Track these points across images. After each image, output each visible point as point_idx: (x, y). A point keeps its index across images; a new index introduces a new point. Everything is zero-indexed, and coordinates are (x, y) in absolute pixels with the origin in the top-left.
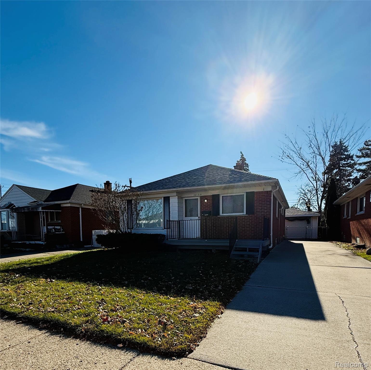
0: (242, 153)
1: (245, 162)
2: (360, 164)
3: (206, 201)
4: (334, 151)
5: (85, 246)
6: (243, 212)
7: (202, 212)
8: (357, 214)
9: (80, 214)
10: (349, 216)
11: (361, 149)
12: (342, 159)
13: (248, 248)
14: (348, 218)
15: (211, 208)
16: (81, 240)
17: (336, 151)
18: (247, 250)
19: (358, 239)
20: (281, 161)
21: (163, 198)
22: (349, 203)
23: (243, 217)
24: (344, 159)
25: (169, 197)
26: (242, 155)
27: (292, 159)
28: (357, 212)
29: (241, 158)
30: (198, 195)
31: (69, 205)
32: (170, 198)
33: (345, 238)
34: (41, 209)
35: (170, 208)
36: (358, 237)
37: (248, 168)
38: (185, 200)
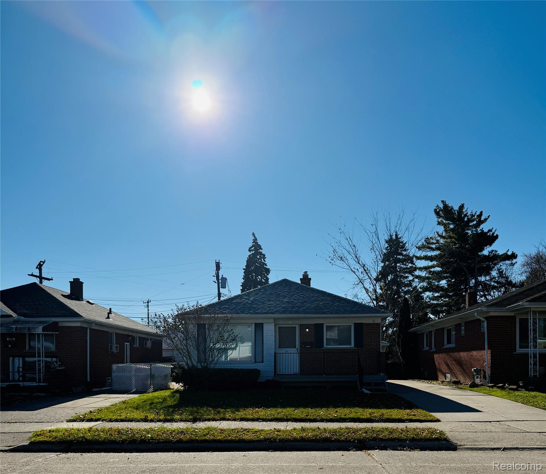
0: (254, 236)
1: (261, 251)
2: (421, 269)
3: (307, 330)
4: (389, 248)
5: (93, 390)
6: (350, 344)
7: (302, 343)
8: (445, 347)
9: (87, 339)
10: (432, 348)
11: (419, 246)
12: (399, 261)
13: (373, 383)
14: (431, 351)
15: (313, 339)
16: (89, 380)
17: (391, 249)
18: (373, 385)
19: (448, 375)
20: (330, 263)
21: (254, 324)
22: (430, 332)
23: (350, 349)
24: (402, 261)
25: (263, 323)
26: (254, 238)
27: (346, 262)
28: (444, 344)
29: (254, 244)
30: (297, 323)
31: (78, 324)
32: (264, 325)
33: (427, 375)
34: (41, 330)
35: (264, 337)
36: (448, 373)
37: (264, 261)
38: (279, 327)
